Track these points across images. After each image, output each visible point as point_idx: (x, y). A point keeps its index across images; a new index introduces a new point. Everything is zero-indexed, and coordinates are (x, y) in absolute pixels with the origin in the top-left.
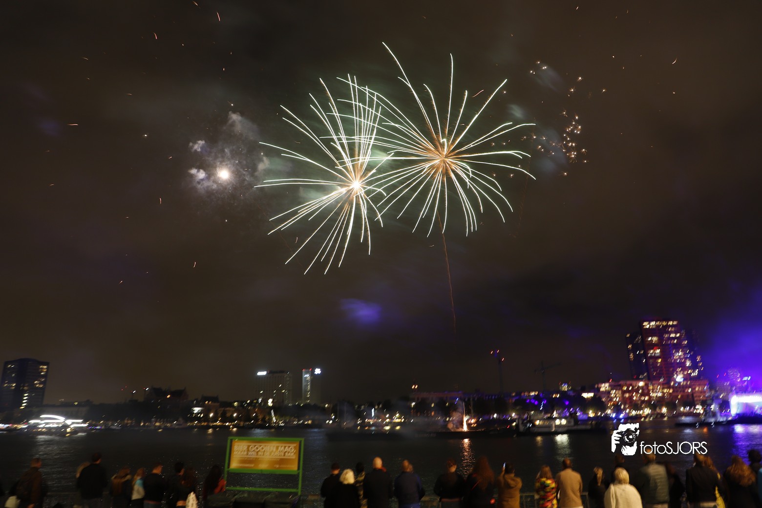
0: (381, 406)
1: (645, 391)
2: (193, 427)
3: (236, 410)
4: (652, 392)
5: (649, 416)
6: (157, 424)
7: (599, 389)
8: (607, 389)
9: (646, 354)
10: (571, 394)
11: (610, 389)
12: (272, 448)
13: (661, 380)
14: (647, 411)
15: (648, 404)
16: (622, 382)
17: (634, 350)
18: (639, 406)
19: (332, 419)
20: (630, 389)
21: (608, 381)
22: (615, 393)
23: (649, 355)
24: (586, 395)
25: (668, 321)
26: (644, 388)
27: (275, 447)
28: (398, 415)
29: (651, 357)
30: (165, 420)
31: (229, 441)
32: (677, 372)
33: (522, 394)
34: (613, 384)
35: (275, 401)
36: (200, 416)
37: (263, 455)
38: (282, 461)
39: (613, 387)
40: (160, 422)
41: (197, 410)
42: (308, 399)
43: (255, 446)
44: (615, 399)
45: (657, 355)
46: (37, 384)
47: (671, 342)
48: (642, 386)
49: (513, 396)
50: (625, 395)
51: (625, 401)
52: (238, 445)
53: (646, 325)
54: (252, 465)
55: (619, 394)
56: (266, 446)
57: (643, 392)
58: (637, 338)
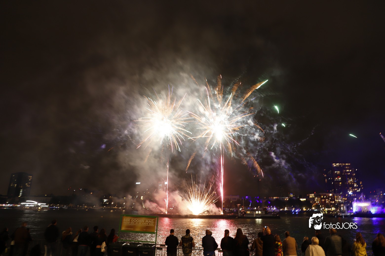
2: (103, 209)
6: (86, 207)
9: (333, 180)
10: (294, 198)
11: (314, 197)
13: (341, 193)
14: (333, 209)
16: (321, 194)
17: (327, 177)
20: (325, 197)
21: (313, 193)
23: (335, 180)
24: (302, 200)
25: (345, 163)
33: (270, 198)
34: (316, 194)
36: (107, 203)
39: (316, 196)
43: (134, 219)
44: (317, 202)
45: (339, 180)
46: (27, 185)
47: (347, 174)
48: (331, 196)
49: (265, 199)
50: (322, 200)
51: (322, 203)
52: (126, 219)
53: (334, 165)
54: (133, 229)
55: (319, 199)
56: (139, 219)
57: (331, 199)
58: (329, 172)
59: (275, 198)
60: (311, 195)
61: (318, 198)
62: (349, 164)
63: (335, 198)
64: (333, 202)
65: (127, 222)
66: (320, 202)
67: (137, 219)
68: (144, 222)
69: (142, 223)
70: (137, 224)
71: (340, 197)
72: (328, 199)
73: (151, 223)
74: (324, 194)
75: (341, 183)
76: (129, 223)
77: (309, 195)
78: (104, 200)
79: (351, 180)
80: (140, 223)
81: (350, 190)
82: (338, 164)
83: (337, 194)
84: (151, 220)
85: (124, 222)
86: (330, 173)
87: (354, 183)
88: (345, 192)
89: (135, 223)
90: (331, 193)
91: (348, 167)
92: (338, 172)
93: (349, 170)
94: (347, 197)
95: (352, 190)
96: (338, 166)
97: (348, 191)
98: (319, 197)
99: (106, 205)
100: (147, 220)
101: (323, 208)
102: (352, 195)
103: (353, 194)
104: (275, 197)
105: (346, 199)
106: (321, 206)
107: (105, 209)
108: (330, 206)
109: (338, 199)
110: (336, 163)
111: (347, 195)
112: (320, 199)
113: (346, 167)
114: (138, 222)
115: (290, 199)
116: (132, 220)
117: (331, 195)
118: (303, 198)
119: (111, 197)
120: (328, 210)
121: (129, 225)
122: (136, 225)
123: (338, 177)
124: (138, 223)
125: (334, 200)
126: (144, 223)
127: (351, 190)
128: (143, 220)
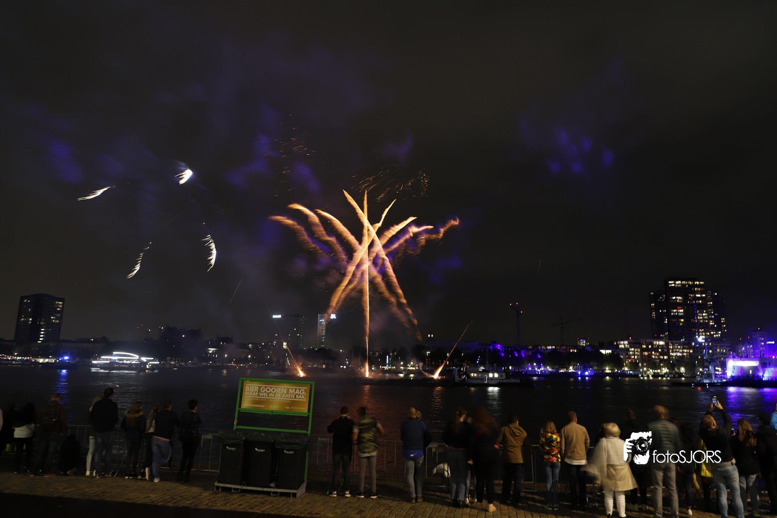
0: (395, 353)
1: (665, 351)
2: (207, 367)
3: (250, 351)
4: (673, 352)
5: (666, 376)
6: (172, 363)
7: (618, 345)
8: (626, 345)
9: (669, 312)
10: (589, 349)
11: (629, 346)
12: (283, 389)
13: (683, 340)
14: (665, 370)
15: (667, 363)
16: (642, 341)
17: (656, 309)
18: (657, 364)
19: (346, 365)
20: (650, 347)
21: (627, 339)
22: (634, 351)
23: (672, 314)
24: (603, 352)
25: (694, 280)
26: (664, 347)
27: (286, 389)
28: (412, 363)
29: (674, 316)
30: (180, 359)
31: (240, 382)
32: (699, 332)
33: (539, 347)
34: (633, 341)
35: (289, 344)
36: (215, 356)
37: (274, 397)
38: (292, 403)
39: (632, 345)
40: (175, 361)
41: (211, 350)
42: (322, 343)
43: (266, 387)
44: (633, 357)
45: (680, 314)
46: (53, 319)
47: (696, 302)
48: (663, 345)
49: (530, 349)
50: (643, 353)
51: (643, 359)
52: (250, 386)
53: (671, 284)
54: (263, 406)
55: (637, 352)
56: (276, 388)
57: (662, 351)
58: (661, 298)
59: (550, 347)
60: (622, 342)
61: (636, 350)
62: (701, 283)
63: (669, 349)
64: (666, 357)
65: (252, 393)
66: (639, 357)
67: (271, 388)
68: (285, 392)
69: (281, 395)
71: (679, 346)
72: (656, 351)
73: (299, 395)
74: (648, 341)
75: (682, 320)
76: (257, 394)
77: (618, 343)
78: (209, 349)
79: (704, 314)
81: (700, 334)
82: (679, 282)
83: (674, 342)
84: (300, 390)
85: (246, 394)
86: (663, 300)
87: (709, 319)
88: (691, 337)
89: (268, 394)
91: (699, 289)
92: (680, 298)
93: (701, 294)
94: (693, 348)
95: (706, 335)
96: (680, 286)
97: (697, 337)
98: (638, 348)
99: (213, 360)
100: (292, 389)
101: (645, 368)
102: (703, 344)
103: (705, 343)
104: (550, 345)
105: (691, 351)
106: (640, 365)
107: (211, 366)
108: (659, 365)
109: (676, 352)
110: (675, 280)
111: (693, 344)
112: (639, 350)
113: (696, 289)
114: (275, 392)
115: (582, 350)
116: (263, 389)
117: (662, 343)
118: (606, 349)
119: (223, 343)
120: (654, 373)
121: (257, 399)
122: (269, 399)
123: (678, 308)
124: (275, 395)
126: (287, 395)
127: (702, 335)
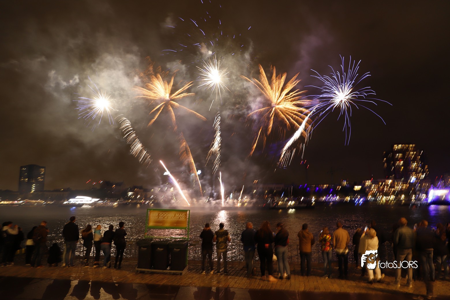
0: (236, 192)
2: (128, 203)
7: (365, 183)
8: (369, 184)
10: (348, 186)
13: (403, 179)
14: (393, 197)
15: (394, 193)
16: (379, 180)
17: (387, 161)
20: (384, 183)
21: (370, 179)
23: (396, 164)
25: (409, 144)
26: (392, 183)
28: (246, 197)
29: (398, 166)
30: (113, 199)
33: (319, 186)
34: (373, 181)
36: (132, 197)
40: (110, 200)
43: (163, 213)
44: (374, 189)
45: (401, 164)
46: (40, 179)
47: (410, 156)
50: (380, 188)
51: (379, 191)
52: (153, 213)
53: (395, 147)
54: (161, 224)
56: (169, 214)
57: (391, 186)
58: (390, 154)
59: (325, 186)
60: (367, 181)
61: (375, 185)
63: (395, 185)
64: (393, 189)
65: (155, 217)
66: (377, 190)
67: (166, 214)
68: (174, 216)
69: (171, 218)
70: (167, 218)
71: (401, 183)
72: (387, 186)
73: (182, 217)
74: (383, 180)
75: (402, 168)
76: (157, 217)
77: (365, 181)
78: (129, 193)
79: (415, 163)
80: (170, 218)
82: (400, 146)
83: (398, 180)
84: (182, 214)
85: (151, 217)
86: (391, 156)
87: (418, 166)
88: (407, 178)
89: (164, 217)
90: (391, 179)
91: (412, 149)
92: (400, 155)
93: (414, 151)
94: (409, 183)
96: (401, 148)
97: (411, 176)
98: (377, 184)
100: (178, 214)
101: (381, 196)
104: (325, 184)
105: (408, 185)
108: (390, 194)
109: (399, 186)
110: (398, 144)
111: (409, 181)
112: (377, 186)
113: (410, 149)
114: (168, 216)
116: (161, 215)
117: (390, 181)
118: (358, 185)
119: (137, 189)
120: (387, 199)
121: (158, 220)
122: (165, 220)
123: (400, 160)
125: (394, 187)
126: (174, 218)
127: (414, 176)
128: (173, 214)
